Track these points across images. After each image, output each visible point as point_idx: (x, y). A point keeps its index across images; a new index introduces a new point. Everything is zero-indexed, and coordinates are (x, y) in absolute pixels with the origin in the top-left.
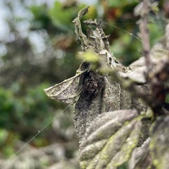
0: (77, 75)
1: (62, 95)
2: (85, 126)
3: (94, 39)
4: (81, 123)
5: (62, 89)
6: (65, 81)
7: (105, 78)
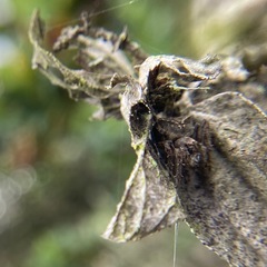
0: (140, 153)
1: (148, 216)
2: (244, 241)
3: (100, 66)
4: (230, 242)
5: (140, 205)
6: (129, 183)
7: (194, 113)
